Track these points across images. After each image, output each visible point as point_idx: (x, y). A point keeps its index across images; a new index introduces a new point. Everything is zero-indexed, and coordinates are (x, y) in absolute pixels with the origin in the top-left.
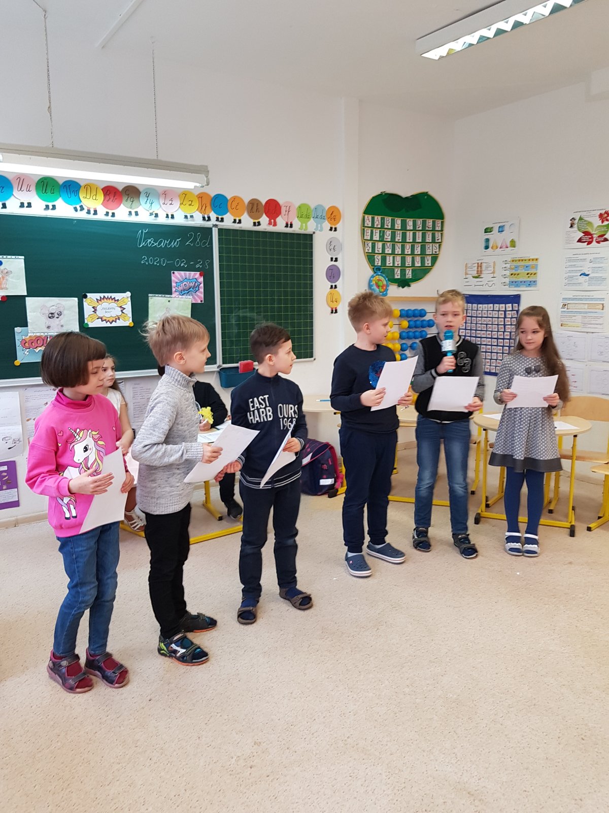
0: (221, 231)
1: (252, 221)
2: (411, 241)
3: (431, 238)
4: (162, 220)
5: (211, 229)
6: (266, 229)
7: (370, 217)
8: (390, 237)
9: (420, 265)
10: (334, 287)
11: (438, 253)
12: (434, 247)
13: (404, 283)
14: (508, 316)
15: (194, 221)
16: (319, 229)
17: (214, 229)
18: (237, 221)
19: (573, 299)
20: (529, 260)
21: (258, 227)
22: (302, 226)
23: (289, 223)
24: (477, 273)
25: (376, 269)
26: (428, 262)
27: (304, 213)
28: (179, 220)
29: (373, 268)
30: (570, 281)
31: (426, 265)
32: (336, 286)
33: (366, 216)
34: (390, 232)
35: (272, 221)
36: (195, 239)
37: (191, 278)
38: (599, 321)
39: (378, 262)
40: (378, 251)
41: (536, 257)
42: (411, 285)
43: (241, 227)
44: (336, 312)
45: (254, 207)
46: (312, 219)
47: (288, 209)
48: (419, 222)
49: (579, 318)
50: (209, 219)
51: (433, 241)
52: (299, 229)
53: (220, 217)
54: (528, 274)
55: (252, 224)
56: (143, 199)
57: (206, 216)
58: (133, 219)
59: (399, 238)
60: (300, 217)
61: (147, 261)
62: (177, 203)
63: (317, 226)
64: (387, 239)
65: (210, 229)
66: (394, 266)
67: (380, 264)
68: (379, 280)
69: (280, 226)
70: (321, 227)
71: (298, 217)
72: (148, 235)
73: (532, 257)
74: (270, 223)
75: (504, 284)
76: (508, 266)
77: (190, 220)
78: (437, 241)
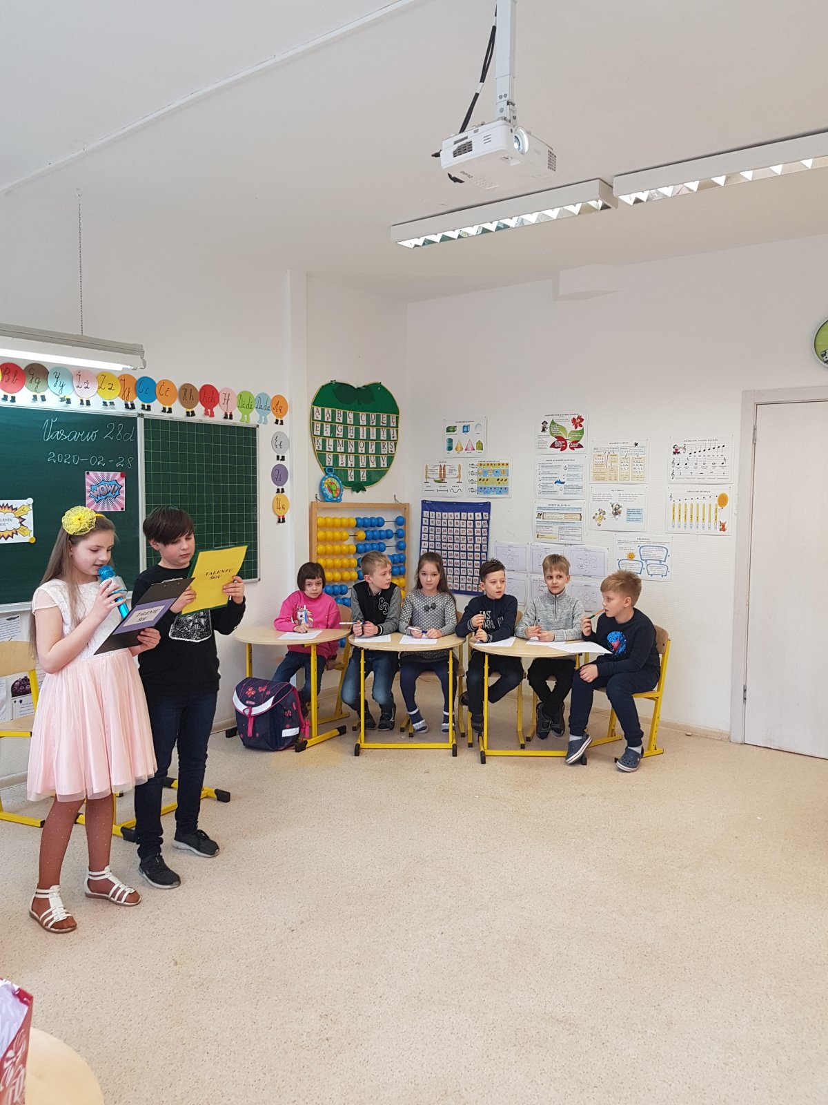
0: (147, 421)
1: (185, 410)
2: (365, 438)
3: (385, 436)
4: (75, 407)
5: (136, 418)
6: (201, 420)
7: (320, 409)
8: (342, 433)
9: (375, 466)
10: (281, 491)
11: (393, 453)
12: (389, 446)
13: (358, 487)
14: (477, 526)
15: (114, 409)
16: (263, 421)
17: (139, 418)
18: (167, 410)
19: (549, 509)
20: (499, 464)
21: (192, 418)
22: (243, 417)
23: (228, 414)
24: (440, 477)
25: (328, 471)
26: (384, 463)
27: (246, 403)
28: (96, 407)
29: (325, 469)
30: (544, 489)
31: (382, 466)
32: (283, 489)
33: (315, 408)
34: (342, 428)
35: (209, 410)
36: (116, 431)
37: (110, 480)
38: (578, 532)
39: (330, 462)
40: (329, 448)
41: (505, 462)
42: (367, 489)
43: (172, 418)
44: (284, 521)
45: (187, 394)
46: (255, 409)
47: (227, 397)
48: (373, 416)
49: (555, 529)
50: (133, 407)
51: (389, 439)
52: (240, 421)
53: (146, 404)
54: (498, 480)
55: (185, 414)
56: (51, 381)
57: (129, 403)
58: (39, 405)
59: (351, 434)
60: (241, 407)
61: (56, 458)
62: (94, 387)
63: (261, 418)
64: (338, 435)
65: (134, 420)
66: (347, 466)
67: (331, 464)
68: (332, 483)
69: (218, 418)
70: (265, 419)
71: (239, 407)
72: (57, 427)
73: (501, 462)
74: (206, 414)
75: (472, 490)
76: (475, 470)
77: (110, 408)
78: (392, 439)
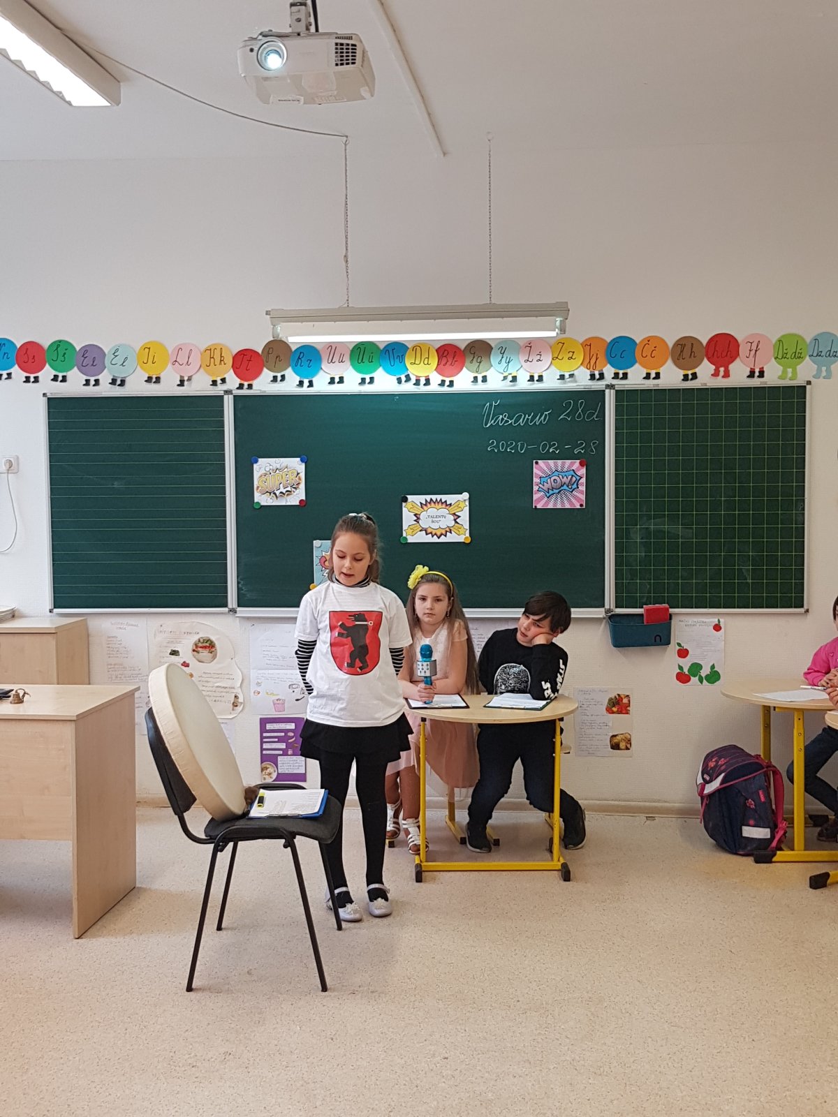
1: (680, 373)
4: (523, 385)
5: (603, 392)
15: (576, 382)
16: (824, 374)
18: (653, 375)
21: (693, 381)
22: (784, 372)
23: (757, 372)
27: (789, 350)
28: (551, 383)
35: (722, 369)
36: (575, 410)
37: (565, 470)
43: (659, 385)
45: (685, 351)
46: (808, 358)
47: (754, 347)
50: (602, 376)
52: (780, 378)
53: (621, 372)
55: (682, 378)
56: (494, 359)
57: (597, 373)
58: (480, 387)
60: (781, 358)
61: (497, 446)
62: (547, 359)
63: (819, 370)
69: (738, 376)
70: (827, 371)
72: (499, 410)
74: (716, 374)
77: (569, 382)
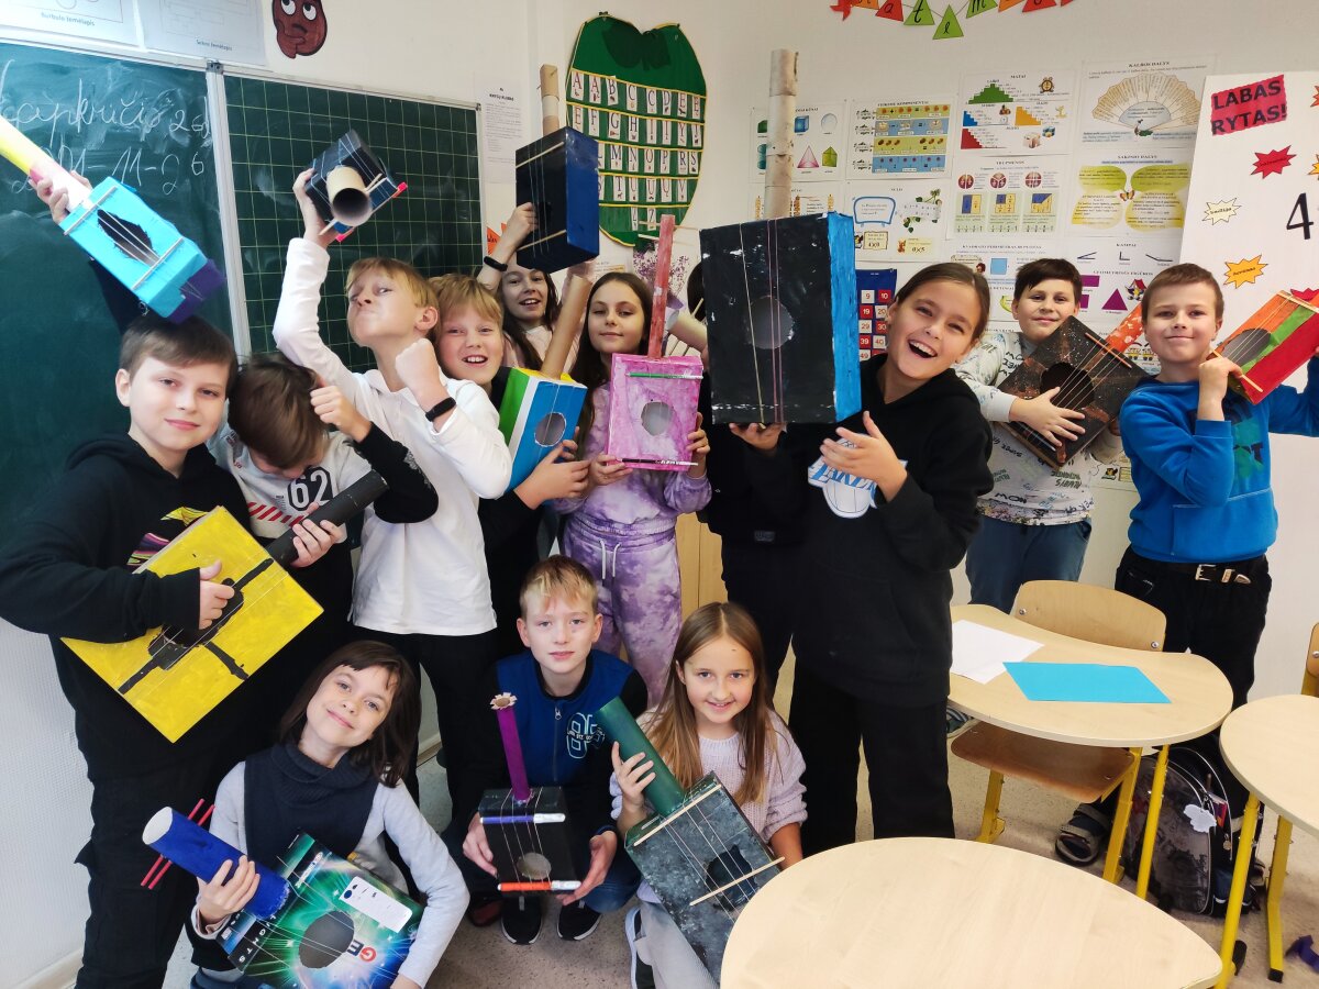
0: (231, 84)
2: (655, 142)
3: (685, 138)
7: (580, 75)
8: (618, 131)
9: (670, 200)
11: (696, 173)
12: (691, 158)
17: (207, 74)
26: (682, 194)
31: (681, 199)
33: (573, 73)
34: (618, 119)
48: (667, 97)
51: (689, 146)
59: (633, 134)
64: (613, 133)
78: (694, 145)
